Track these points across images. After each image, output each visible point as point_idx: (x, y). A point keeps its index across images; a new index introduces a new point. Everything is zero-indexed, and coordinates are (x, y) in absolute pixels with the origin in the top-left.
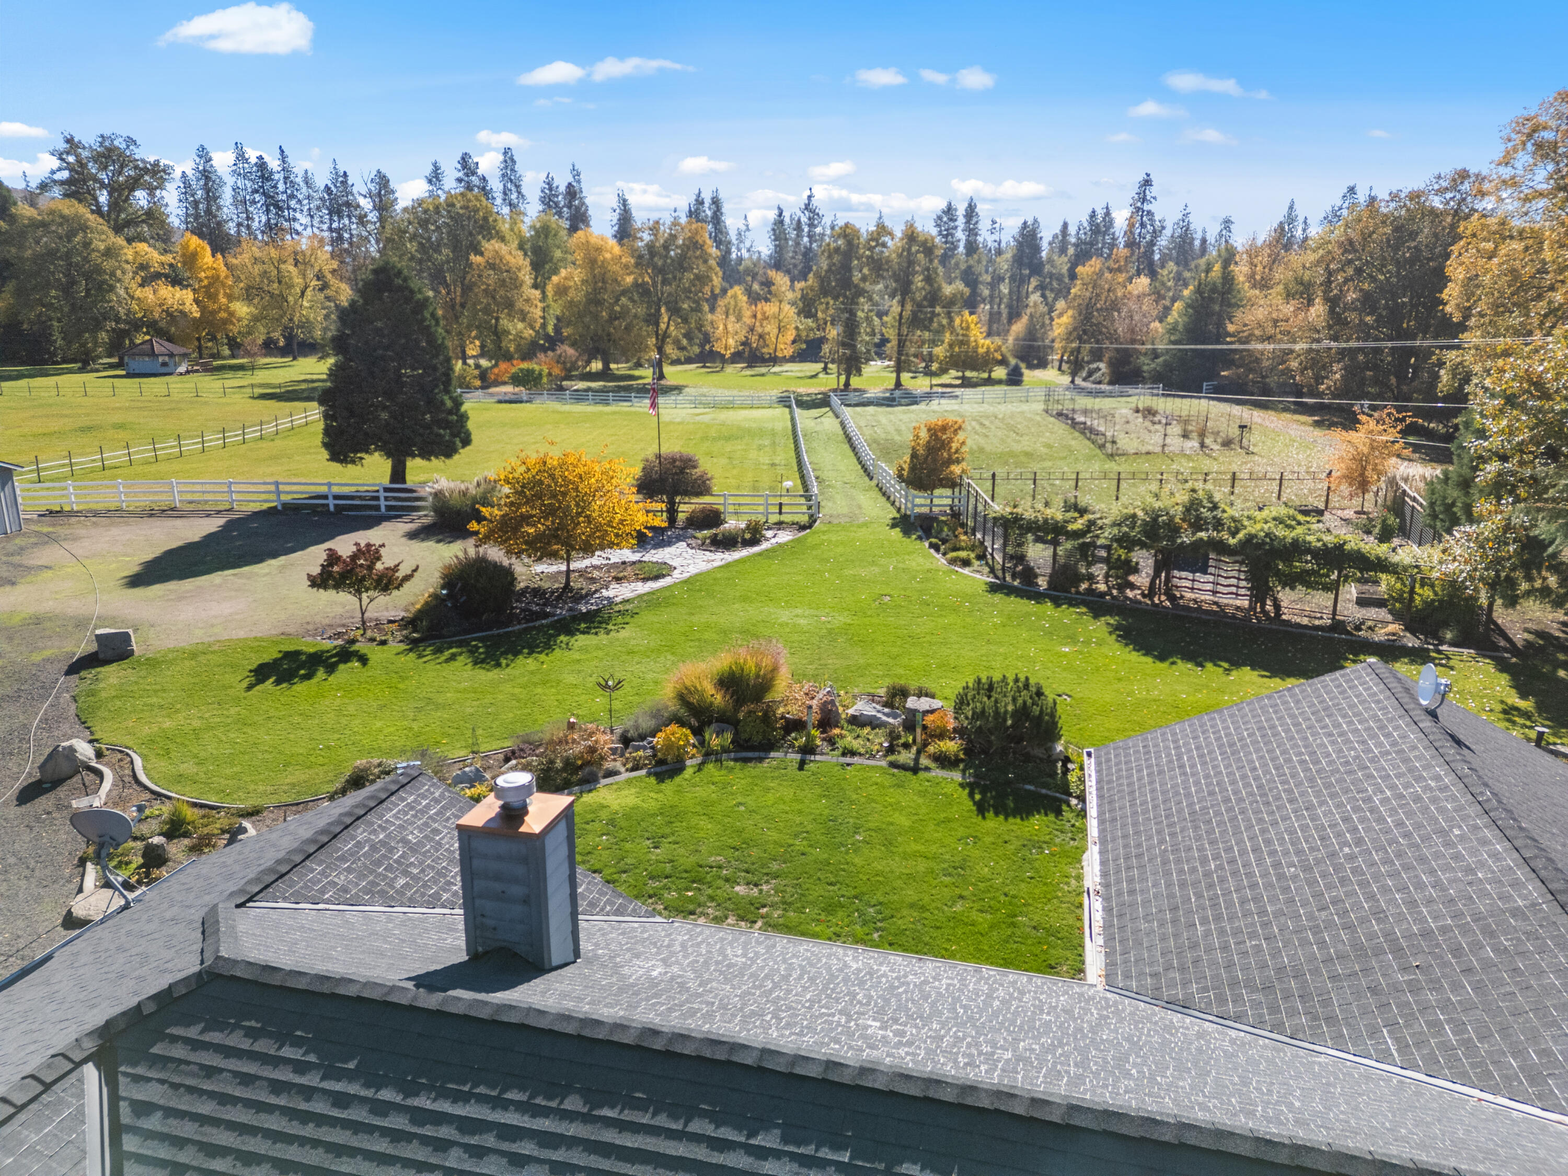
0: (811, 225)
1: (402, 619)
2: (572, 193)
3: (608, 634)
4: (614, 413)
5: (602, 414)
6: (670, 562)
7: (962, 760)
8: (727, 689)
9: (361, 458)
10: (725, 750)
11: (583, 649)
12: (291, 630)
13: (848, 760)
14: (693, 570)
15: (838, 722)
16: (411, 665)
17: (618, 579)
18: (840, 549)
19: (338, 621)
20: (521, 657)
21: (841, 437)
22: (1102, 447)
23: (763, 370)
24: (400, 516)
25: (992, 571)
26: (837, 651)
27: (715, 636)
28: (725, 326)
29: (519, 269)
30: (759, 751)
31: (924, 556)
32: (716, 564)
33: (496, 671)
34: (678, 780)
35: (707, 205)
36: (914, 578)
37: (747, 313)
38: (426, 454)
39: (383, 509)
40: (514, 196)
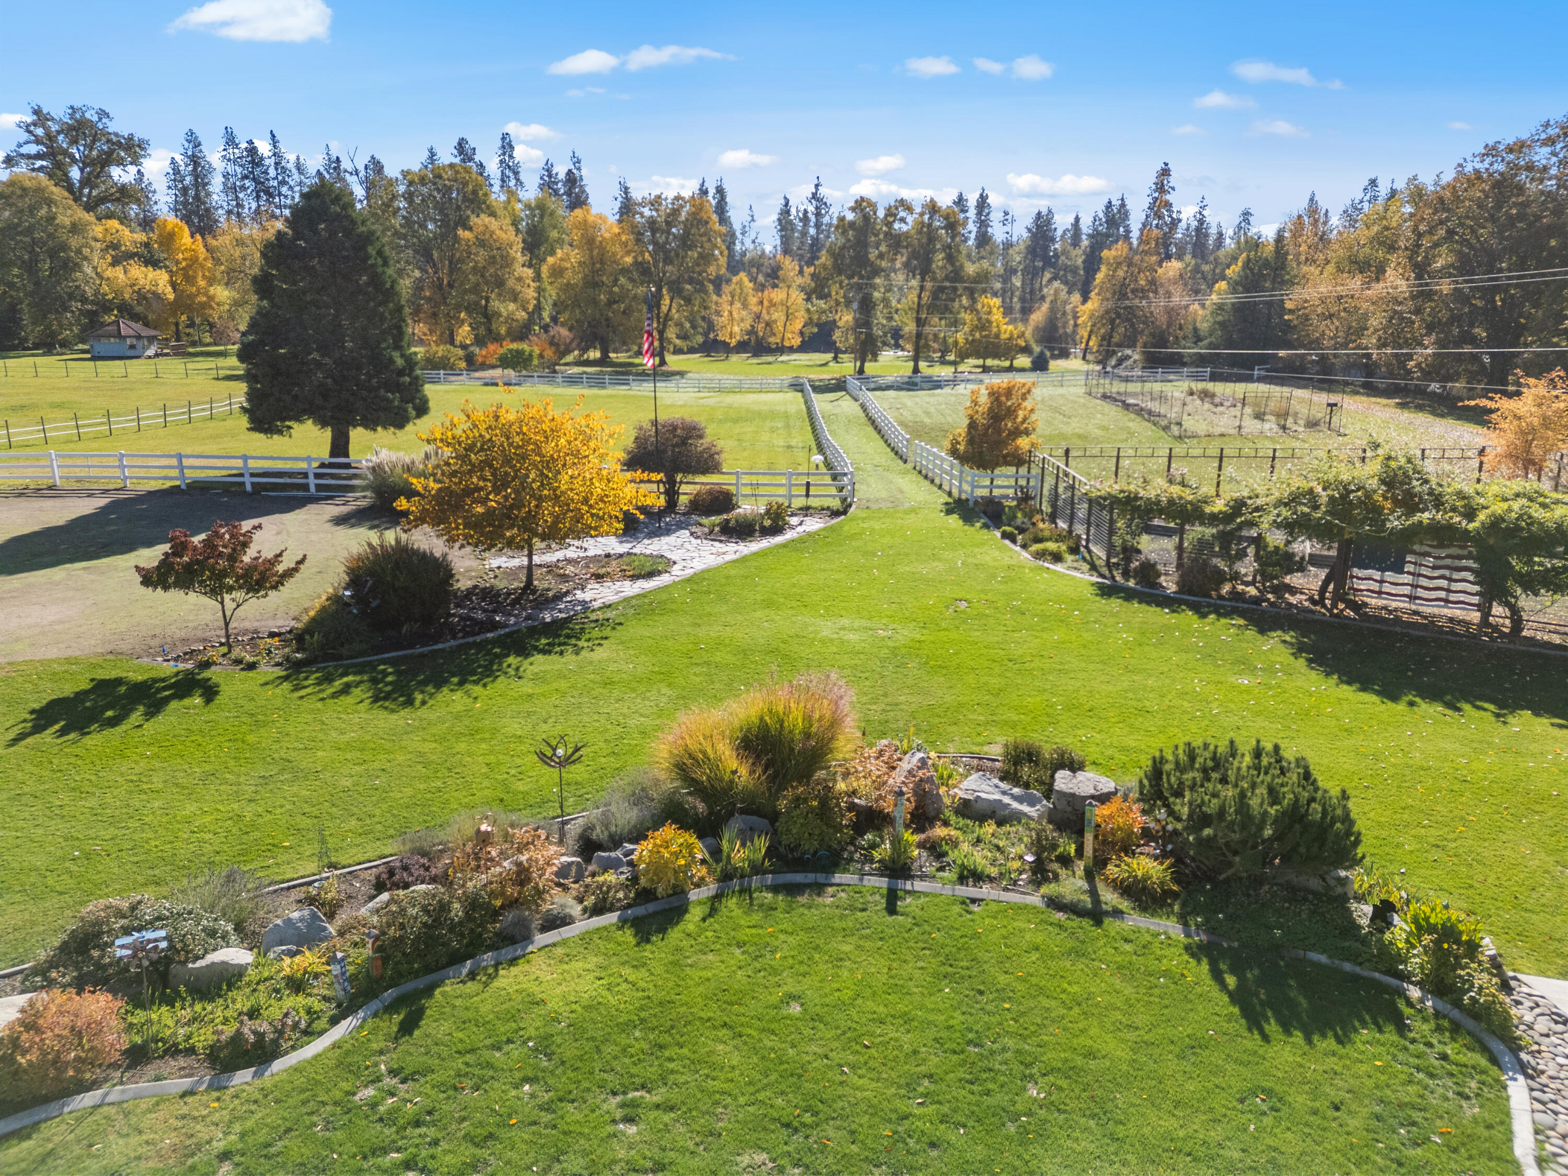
0: (818, 214)
1: (290, 632)
2: (572, 179)
3: (577, 654)
4: (610, 396)
5: (598, 396)
6: (668, 555)
7: (1175, 895)
8: (758, 757)
9: (290, 428)
10: (756, 869)
11: (538, 678)
12: (124, 647)
13: (970, 891)
14: (698, 565)
15: (939, 811)
16: (278, 702)
17: (598, 577)
18: (887, 540)
19: (199, 634)
20: (445, 690)
21: (863, 419)
22: (1166, 428)
23: (770, 359)
24: (331, 498)
25: (1093, 567)
26: (910, 682)
27: (730, 658)
28: (731, 313)
29: (511, 246)
30: (815, 870)
31: (999, 549)
32: (728, 558)
33: (406, 712)
34: (675, 934)
35: (711, 194)
36: (994, 576)
37: (753, 300)
38: (370, 423)
39: (313, 489)
40: (512, 183)
